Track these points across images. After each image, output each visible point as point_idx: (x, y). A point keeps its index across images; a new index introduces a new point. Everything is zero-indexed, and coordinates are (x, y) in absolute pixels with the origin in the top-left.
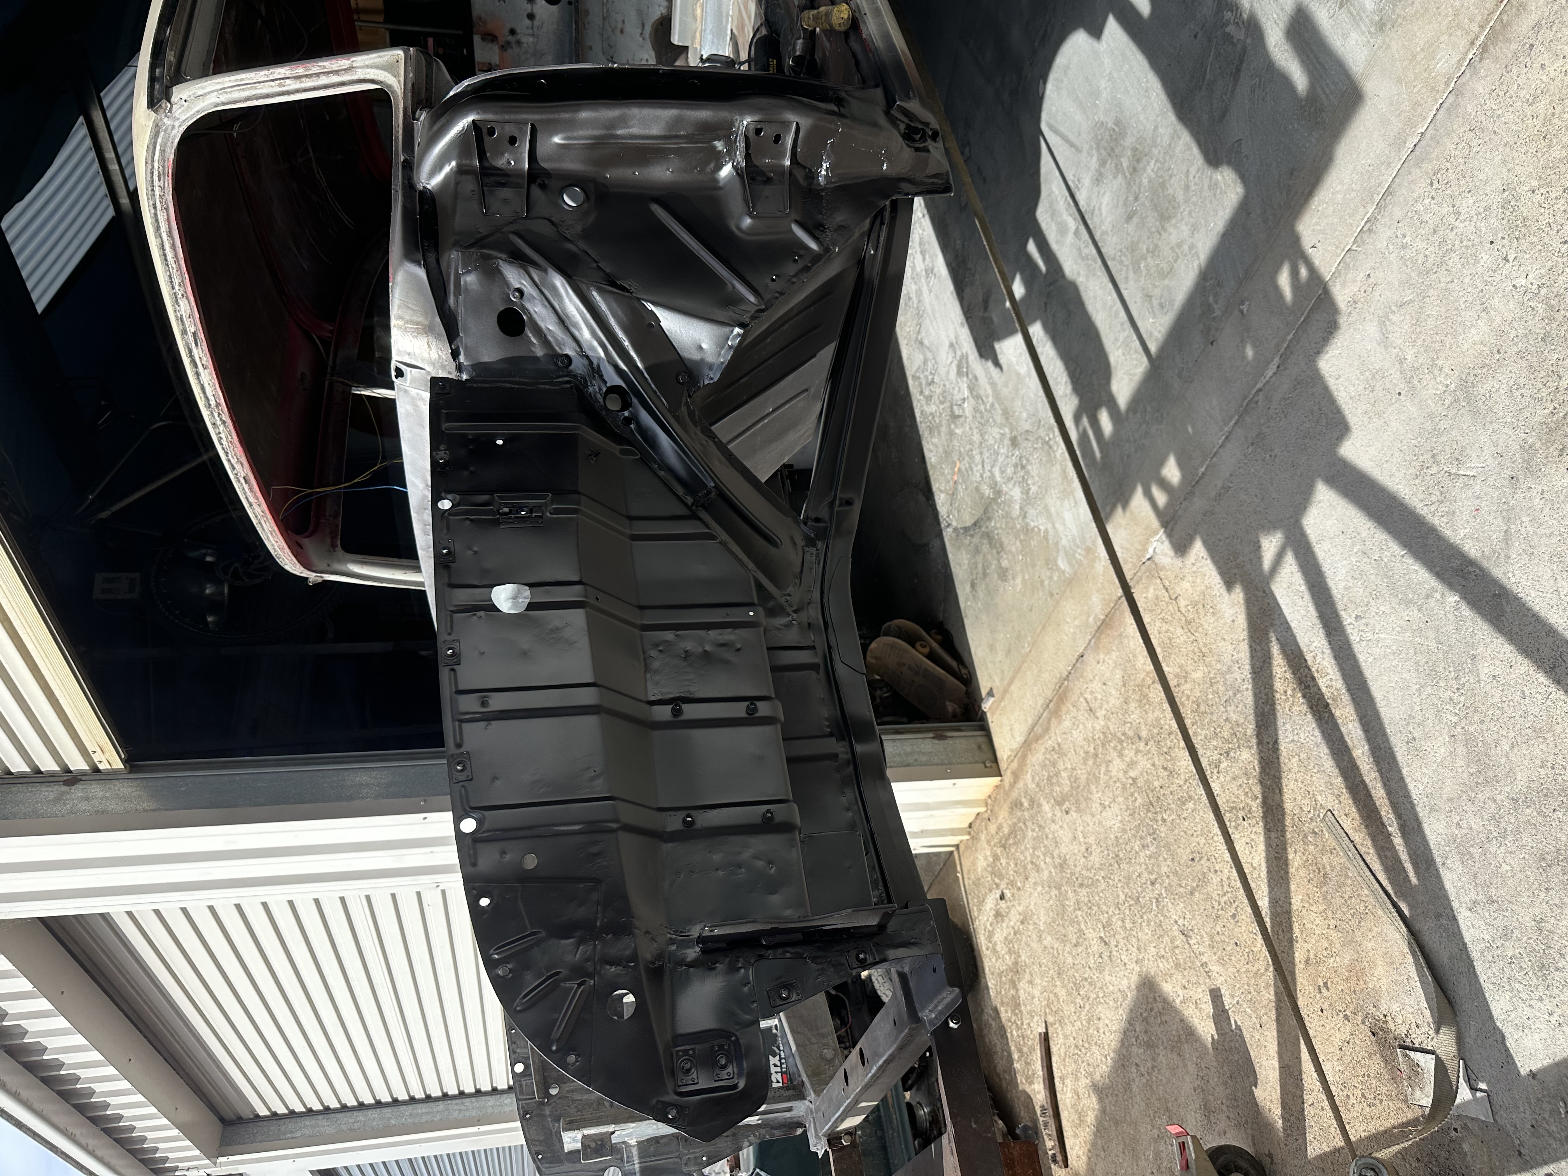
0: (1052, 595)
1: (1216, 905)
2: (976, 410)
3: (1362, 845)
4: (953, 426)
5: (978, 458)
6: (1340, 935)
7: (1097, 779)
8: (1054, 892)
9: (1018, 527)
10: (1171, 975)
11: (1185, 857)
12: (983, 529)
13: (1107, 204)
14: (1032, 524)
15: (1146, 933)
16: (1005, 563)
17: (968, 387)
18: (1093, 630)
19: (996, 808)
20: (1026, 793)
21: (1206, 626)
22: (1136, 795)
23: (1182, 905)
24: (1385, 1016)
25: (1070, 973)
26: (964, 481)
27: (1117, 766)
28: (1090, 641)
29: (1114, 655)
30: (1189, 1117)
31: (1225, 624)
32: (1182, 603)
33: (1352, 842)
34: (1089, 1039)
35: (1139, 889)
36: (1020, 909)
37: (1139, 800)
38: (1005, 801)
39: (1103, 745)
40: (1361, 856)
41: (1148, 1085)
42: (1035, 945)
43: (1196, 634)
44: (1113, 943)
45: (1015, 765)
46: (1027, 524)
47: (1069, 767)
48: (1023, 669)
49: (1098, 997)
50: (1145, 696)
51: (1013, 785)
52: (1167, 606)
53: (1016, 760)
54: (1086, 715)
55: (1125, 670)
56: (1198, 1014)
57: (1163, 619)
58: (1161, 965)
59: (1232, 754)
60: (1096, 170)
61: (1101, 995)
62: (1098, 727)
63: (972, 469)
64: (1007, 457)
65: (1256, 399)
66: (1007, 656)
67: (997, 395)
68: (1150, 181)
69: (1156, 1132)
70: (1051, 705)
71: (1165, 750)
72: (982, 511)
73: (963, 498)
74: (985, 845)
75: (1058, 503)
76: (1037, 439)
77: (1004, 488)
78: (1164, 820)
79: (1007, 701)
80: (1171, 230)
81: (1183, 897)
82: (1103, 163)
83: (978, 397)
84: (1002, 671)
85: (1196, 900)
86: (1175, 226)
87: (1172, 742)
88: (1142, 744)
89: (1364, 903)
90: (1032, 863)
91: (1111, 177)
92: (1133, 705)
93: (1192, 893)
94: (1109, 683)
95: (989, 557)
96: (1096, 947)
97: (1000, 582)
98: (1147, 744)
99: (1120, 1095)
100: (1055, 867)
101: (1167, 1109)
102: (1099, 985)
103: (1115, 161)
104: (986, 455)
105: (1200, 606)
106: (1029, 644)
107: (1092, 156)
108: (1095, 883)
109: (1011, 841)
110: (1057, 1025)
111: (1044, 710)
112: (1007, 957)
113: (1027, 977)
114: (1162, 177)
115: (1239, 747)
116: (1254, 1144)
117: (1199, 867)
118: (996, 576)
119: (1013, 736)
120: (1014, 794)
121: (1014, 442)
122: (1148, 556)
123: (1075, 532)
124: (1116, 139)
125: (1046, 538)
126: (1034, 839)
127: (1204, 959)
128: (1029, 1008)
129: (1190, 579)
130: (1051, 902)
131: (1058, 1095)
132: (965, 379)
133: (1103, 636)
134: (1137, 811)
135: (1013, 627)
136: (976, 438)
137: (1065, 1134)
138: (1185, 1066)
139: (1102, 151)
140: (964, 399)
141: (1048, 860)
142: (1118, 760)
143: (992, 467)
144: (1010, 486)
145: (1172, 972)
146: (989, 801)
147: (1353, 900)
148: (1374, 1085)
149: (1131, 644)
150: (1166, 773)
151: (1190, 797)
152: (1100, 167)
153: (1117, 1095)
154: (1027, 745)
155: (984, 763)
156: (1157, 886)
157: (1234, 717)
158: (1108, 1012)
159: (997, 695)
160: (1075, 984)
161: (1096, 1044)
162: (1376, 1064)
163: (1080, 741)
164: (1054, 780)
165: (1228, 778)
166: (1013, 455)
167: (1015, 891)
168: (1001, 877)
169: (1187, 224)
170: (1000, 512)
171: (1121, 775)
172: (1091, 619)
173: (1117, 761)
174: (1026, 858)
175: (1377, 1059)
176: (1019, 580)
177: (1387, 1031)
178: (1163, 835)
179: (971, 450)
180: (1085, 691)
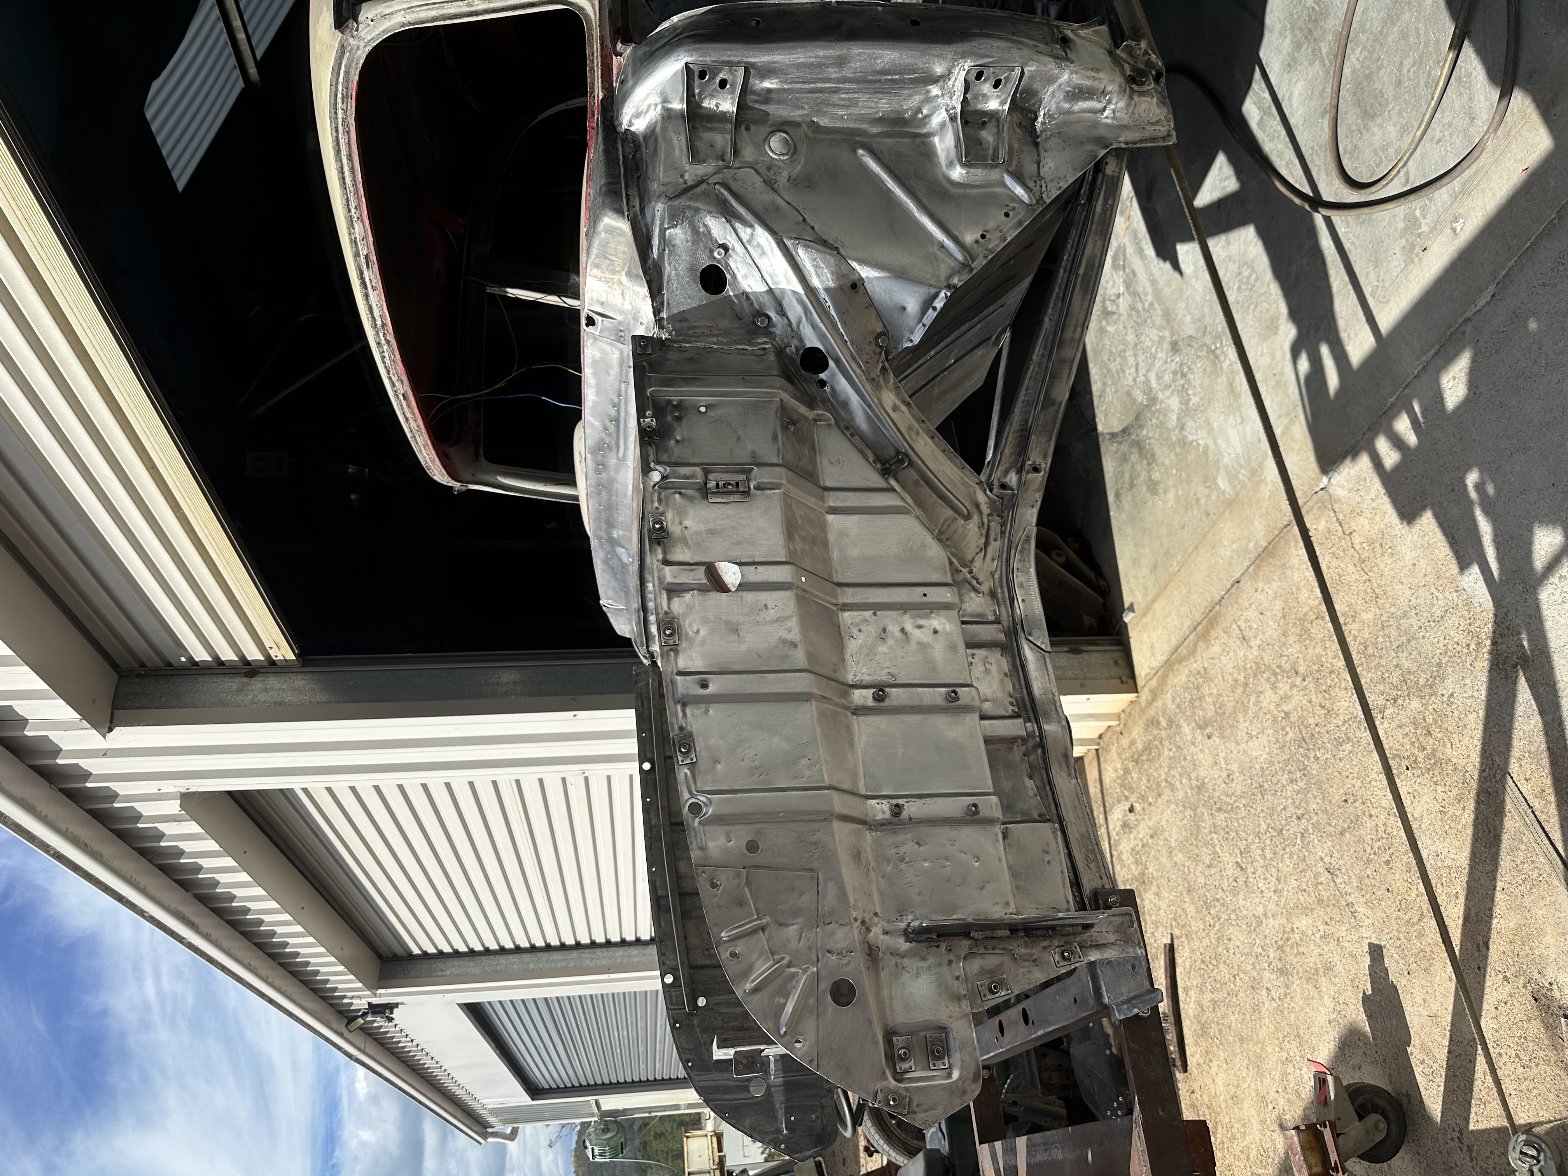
0: (1208, 514)
1: (1368, 849)
2: (1132, 308)
3: (1542, 812)
4: (1104, 323)
5: (1131, 361)
6: (1507, 898)
7: (1246, 709)
8: (1189, 812)
9: (1174, 438)
10: (1312, 910)
11: (1337, 797)
12: (1133, 437)
13: (1300, 94)
14: (1191, 437)
15: (1287, 866)
16: (1156, 476)
17: (1125, 282)
18: (1253, 556)
19: (1130, 723)
20: (1164, 712)
21: (1382, 567)
22: (1288, 729)
23: (1330, 844)
24: (1551, 984)
25: (1201, 891)
26: (1114, 384)
27: (1269, 698)
28: (1248, 567)
29: (1275, 585)
30: (1321, 1046)
31: (1405, 566)
32: (1357, 540)
33: (1531, 807)
34: (1217, 957)
35: (1283, 822)
36: (1151, 824)
37: (1291, 734)
38: (1141, 717)
39: (1255, 675)
40: (1540, 823)
41: (1279, 1010)
42: (1164, 860)
43: (1371, 574)
44: (1250, 869)
45: (1154, 683)
46: (1185, 437)
47: (1215, 692)
48: (1170, 588)
49: (1230, 918)
50: (1307, 631)
51: (1150, 703)
52: (1340, 541)
53: (1155, 678)
54: (1239, 643)
55: (1286, 602)
56: (1339, 951)
57: (1333, 554)
58: (1302, 898)
59: (1400, 701)
60: (1289, 54)
61: (1233, 917)
62: (1251, 657)
63: (1124, 372)
64: (1166, 362)
65: (1463, 329)
66: (1152, 572)
67: (1157, 294)
68: (1353, 72)
69: (1284, 1054)
70: (1199, 628)
71: (1324, 688)
72: (1132, 418)
73: (1112, 402)
74: (1115, 757)
75: (1222, 418)
76: (1202, 346)
77: (1160, 396)
78: (1317, 758)
79: (1148, 619)
80: (1375, 129)
81: (1331, 836)
82: (1298, 46)
83: (1135, 294)
84: (1146, 588)
85: (1346, 841)
86: (1381, 126)
87: (1332, 680)
88: (1298, 680)
89: (1537, 871)
90: (1166, 781)
91: (1306, 63)
92: (1292, 639)
93: (1342, 834)
94: (1267, 614)
95: (1138, 467)
96: (1231, 870)
97: (1148, 495)
98: (1304, 680)
99: (1248, 1015)
100: (1192, 788)
101: (1298, 1035)
102: (1231, 907)
103: (1312, 45)
104: (1141, 358)
105: (1378, 545)
106: (1178, 562)
107: (1285, 38)
108: (1234, 809)
109: (1145, 757)
110: (1183, 939)
111: (1191, 632)
112: (1133, 867)
113: (1154, 889)
114: (1368, 68)
115: (1408, 695)
116: (1391, 1083)
117: (1352, 809)
118: (1144, 488)
119: (1153, 654)
120: (1151, 712)
121: (1175, 347)
122: (1321, 486)
123: (1239, 450)
124: (1316, 20)
125: (1205, 453)
126: (1170, 759)
127: (1350, 900)
128: (1154, 918)
129: (1369, 515)
130: (1185, 821)
131: (1181, 1004)
132: (1121, 272)
133: (1264, 564)
134: (1288, 745)
135: (1161, 543)
136: (1131, 338)
137: (1186, 1041)
138: (1321, 998)
139: (1298, 33)
140: (1118, 296)
141: (1184, 781)
142: (1271, 692)
143: (1148, 372)
144: (1168, 393)
145: (1314, 906)
146: (1123, 716)
147: (1526, 866)
148: (1530, 1049)
149: (1296, 576)
150: (1323, 712)
151: (1348, 739)
152: (1293, 51)
153: (1244, 1014)
154: (1169, 665)
155: (1120, 679)
156: (1304, 821)
157: (1406, 664)
158: (1240, 935)
159: (1137, 612)
160: (1206, 903)
161: (1225, 962)
162: (1536, 1028)
163: (1230, 668)
164: (1197, 704)
165: (1393, 725)
166: (1172, 361)
167: (1146, 806)
168: (1131, 790)
169: (1394, 125)
170: (1154, 420)
171: (1272, 707)
172: (1251, 545)
173: (1269, 693)
174: (1160, 776)
175: (1537, 1024)
176: (1171, 495)
177: (1552, 999)
178: (1314, 772)
179: (1125, 351)
180: (1239, 619)
